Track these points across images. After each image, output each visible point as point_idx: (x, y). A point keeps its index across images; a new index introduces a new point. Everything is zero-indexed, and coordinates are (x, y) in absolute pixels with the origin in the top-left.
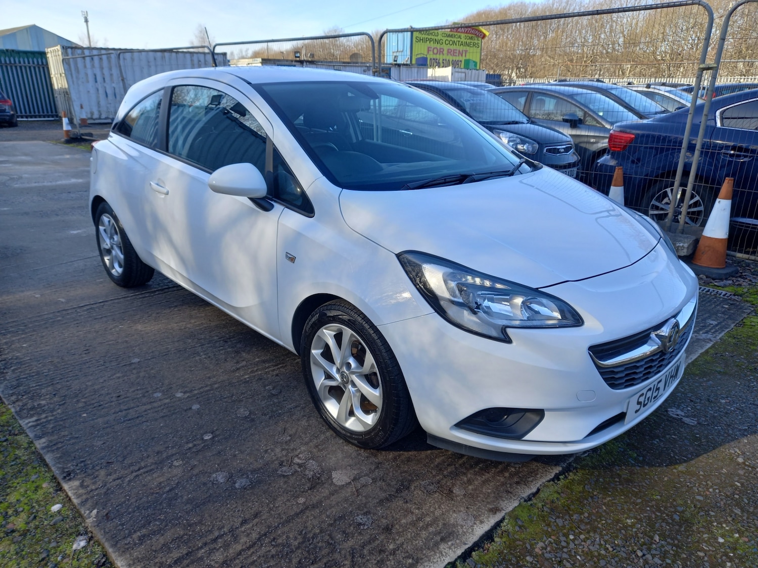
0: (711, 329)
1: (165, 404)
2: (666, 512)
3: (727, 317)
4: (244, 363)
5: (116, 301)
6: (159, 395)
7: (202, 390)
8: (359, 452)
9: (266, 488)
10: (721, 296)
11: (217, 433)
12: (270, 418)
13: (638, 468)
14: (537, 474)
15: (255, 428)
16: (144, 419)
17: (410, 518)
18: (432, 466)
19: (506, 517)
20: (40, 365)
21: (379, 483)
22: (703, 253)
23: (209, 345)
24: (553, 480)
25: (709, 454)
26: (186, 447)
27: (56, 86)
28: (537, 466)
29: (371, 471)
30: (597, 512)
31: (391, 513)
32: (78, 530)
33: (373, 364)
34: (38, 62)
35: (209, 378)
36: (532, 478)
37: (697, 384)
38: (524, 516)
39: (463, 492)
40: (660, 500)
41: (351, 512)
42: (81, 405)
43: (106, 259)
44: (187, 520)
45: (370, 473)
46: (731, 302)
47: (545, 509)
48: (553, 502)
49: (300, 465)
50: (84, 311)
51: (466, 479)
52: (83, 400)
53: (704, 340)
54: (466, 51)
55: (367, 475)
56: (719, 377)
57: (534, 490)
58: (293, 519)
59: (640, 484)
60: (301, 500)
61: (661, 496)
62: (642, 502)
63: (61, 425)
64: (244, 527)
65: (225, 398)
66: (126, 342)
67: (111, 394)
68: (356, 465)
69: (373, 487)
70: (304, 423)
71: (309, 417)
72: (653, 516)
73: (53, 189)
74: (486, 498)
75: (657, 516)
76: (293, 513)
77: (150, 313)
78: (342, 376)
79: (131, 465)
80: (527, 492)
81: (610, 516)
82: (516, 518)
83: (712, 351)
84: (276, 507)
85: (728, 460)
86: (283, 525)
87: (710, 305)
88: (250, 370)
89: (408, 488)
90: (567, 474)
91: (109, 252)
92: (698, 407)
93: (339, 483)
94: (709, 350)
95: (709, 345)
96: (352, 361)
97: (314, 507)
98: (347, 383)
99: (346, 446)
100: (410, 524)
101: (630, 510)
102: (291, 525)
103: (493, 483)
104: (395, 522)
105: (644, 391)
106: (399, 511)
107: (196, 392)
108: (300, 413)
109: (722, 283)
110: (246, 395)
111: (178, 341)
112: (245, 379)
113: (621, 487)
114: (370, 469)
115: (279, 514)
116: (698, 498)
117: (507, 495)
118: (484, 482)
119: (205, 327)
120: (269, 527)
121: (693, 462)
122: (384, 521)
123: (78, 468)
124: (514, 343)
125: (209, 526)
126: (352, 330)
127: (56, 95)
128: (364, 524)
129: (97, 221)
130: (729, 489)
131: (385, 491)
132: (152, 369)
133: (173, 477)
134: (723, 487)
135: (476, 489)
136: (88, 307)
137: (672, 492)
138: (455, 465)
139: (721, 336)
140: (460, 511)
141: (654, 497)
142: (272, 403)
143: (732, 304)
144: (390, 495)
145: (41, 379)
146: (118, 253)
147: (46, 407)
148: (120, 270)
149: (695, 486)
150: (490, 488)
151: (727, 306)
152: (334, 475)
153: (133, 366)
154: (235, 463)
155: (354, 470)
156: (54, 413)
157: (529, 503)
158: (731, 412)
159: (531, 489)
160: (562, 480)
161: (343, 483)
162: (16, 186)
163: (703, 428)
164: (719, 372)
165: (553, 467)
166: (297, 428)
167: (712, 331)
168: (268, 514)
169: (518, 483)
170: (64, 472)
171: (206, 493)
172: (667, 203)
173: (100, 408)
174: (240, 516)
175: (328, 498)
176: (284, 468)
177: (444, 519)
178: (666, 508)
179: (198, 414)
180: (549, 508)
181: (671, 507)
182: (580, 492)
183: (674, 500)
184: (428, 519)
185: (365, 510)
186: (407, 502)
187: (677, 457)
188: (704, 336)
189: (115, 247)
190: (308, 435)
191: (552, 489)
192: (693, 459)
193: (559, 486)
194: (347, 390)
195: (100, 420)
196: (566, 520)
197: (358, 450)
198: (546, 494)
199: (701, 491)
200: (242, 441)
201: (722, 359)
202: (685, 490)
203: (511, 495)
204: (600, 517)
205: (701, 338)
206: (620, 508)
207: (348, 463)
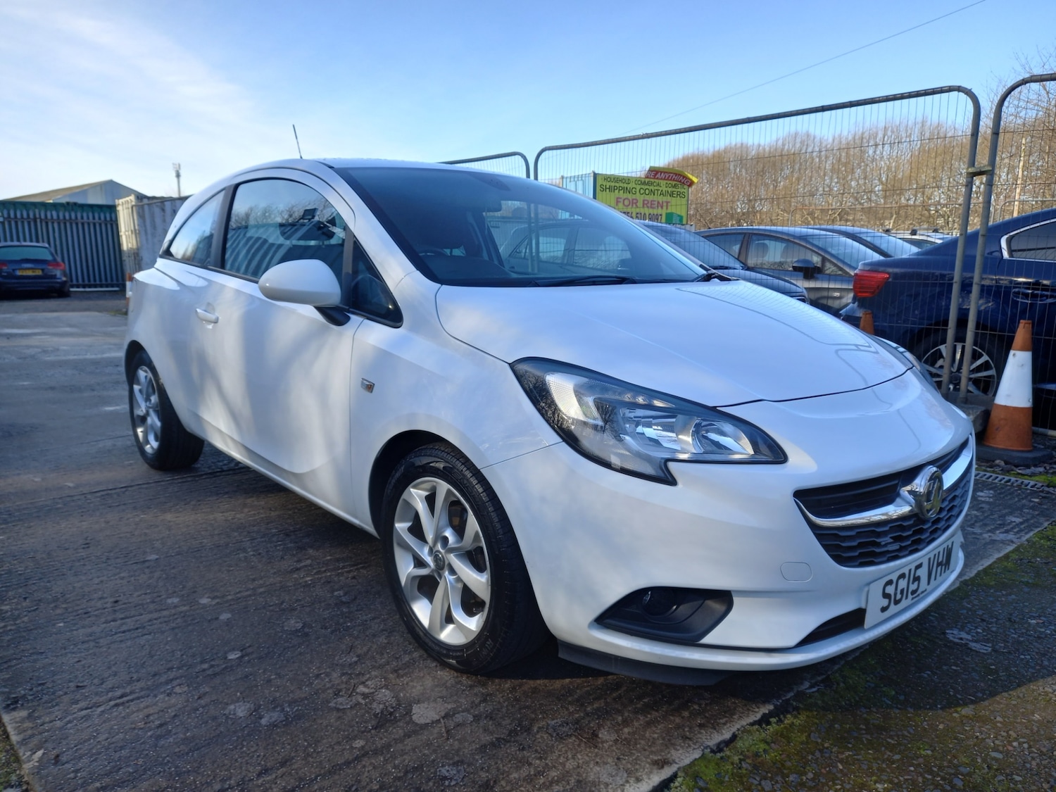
0: (1012, 528)
1: (181, 612)
2: (941, 774)
3: (1037, 513)
4: (309, 562)
5: (145, 486)
6: (176, 600)
7: (239, 595)
8: (460, 679)
9: (307, 725)
10: (1029, 487)
11: (250, 650)
12: (332, 632)
13: (897, 711)
14: (734, 714)
15: (308, 646)
16: (145, 631)
17: (525, 771)
18: (570, 699)
19: (679, 774)
20: (15, 562)
21: (483, 722)
22: (997, 429)
23: (263, 539)
24: (759, 722)
25: (1011, 692)
26: (198, 668)
27: (125, 247)
28: (734, 703)
29: (474, 705)
30: (829, 772)
31: (496, 763)
32: (9, 780)
33: (477, 533)
34: (105, 218)
35: (254, 580)
36: (725, 720)
37: (991, 599)
38: (710, 773)
39: (614, 737)
40: (932, 756)
41: (434, 760)
42: (58, 611)
43: (140, 431)
44: (177, 767)
45: (472, 707)
46: (1044, 495)
47: (744, 765)
48: (757, 755)
49: (365, 696)
50: (97, 497)
51: (620, 718)
52: (64, 606)
53: (1003, 542)
54: (667, 203)
55: (467, 710)
56: (1026, 590)
57: (727, 735)
58: (340, 769)
59: (900, 733)
60: (359, 743)
61: (932, 751)
62: (902, 759)
63: (24, 637)
64: (262, 779)
65: (272, 606)
66: (146, 534)
67: (106, 598)
68: (452, 696)
69: (473, 727)
70: (382, 640)
71: (391, 632)
72: (920, 779)
73: (95, 363)
74: (650, 746)
75: (925, 781)
76: (343, 761)
77: (188, 500)
78: (437, 559)
79: (112, 689)
80: (717, 738)
81: (850, 778)
82: (696, 777)
83: (1015, 556)
84: (318, 752)
85: (1042, 702)
86: (323, 776)
87: (1010, 499)
88: (315, 571)
89: (528, 730)
90: (782, 716)
91: (143, 420)
92: (994, 629)
93: (422, 721)
94: (1011, 555)
95: (1010, 548)
96: (448, 533)
97: (376, 752)
98: (442, 568)
99: (440, 671)
100: (524, 780)
101: (881, 770)
102: (336, 777)
103: (663, 725)
104: (501, 776)
105: (894, 577)
106: (510, 761)
107: (230, 597)
108: (379, 626)
109: (1028, 471)
110: (302, 602)
111: (219, 534)
112: (306, 582)
113: (869, 737)
114: (473, 702)
115: (321, 762)
116: (994, 754)
117: (684, 742)
118: (649, 724)
119: (262, 518)
120: (301, 779)
121: (986, 703)
122: (484, 775)
123: (31, 693)
124: (680, 485)
125: (209, 776)
126: (449, 482)
127: (124, 258)
128: (451, 779)
129: (132, 378)
130: (1046, 743)
131: (492, 733)
132: (174, 568)
133: (169, 708)
134: (1034, 740)
135: (634, 733)
136: (103, 493)
137: (951, 746)
138: (605, 699)
139: (1028, 536)
140: (606, 763)
141: (922, 752)
142: (339, 613)
143: (1044, 497)
144: (497, 739)
145: (12, 579)
146: (154, 420)
147: (9, 613)
148: (155, 444)
149: (989, 738)
150: (659, 731)
151: (1037, 500)
152: (416, 709)
153: (147, 564)
154: (267, 691)
155: (448, 703)
156: (18, 622)
157: (719, 755)
158: (1046, 637)
159: (722, 734)
160: (774, 725)
161: (428, 721)
162: (48, 358)
163: (1001, 657)
164: (1027, 584)
165: (761, 706)
166: (371, 647)
167: (1015, 530)
168: (304, 762)
169: (701, 726)
170: (9, 699)
171: (214, 730)
172: (941, 367)
173: (86, 615)
174: (259, 764)
175: (401, 740)
176: (340, 700)
177: (578, 774)
178: (940, 768)
179: (227, 625)
180: (750, 764)
181: (948, 767)
182: (802, 743)
183: (954, 757)
184: (554, 773)
185: (456, 759)
186: (523, 749)
187: (959, 697)
188: (1002, 536)
189: (151, 412)
190: (385, 656)
191: (756, 736)
192: (987, 699)
193: (768, 732)
194: (443, 578)
195: (81, 631)
196: (777, 782)
197: (457, 677)
198: (747, 744)
199: (998, 745)
200: (285, 662)
201: (1031, 566)
202: (972, 743)
203: (690, 743)
204: (833, 780)
205: (998, 539)
206: (865, 767)
207: (439, 695)
